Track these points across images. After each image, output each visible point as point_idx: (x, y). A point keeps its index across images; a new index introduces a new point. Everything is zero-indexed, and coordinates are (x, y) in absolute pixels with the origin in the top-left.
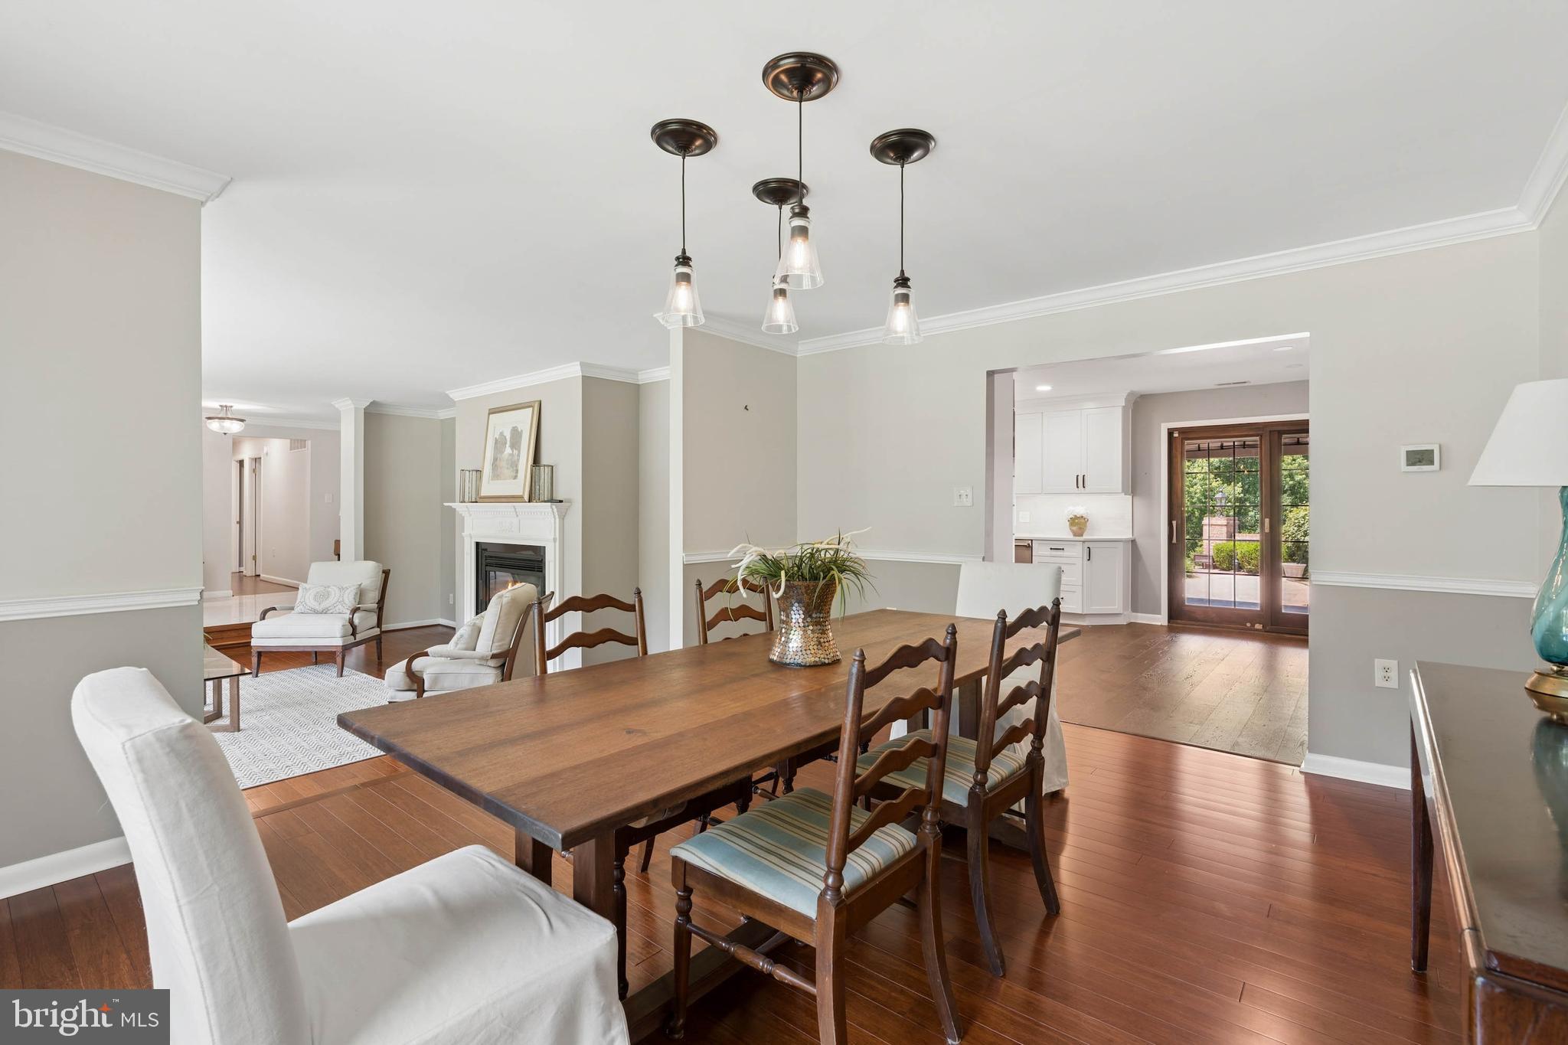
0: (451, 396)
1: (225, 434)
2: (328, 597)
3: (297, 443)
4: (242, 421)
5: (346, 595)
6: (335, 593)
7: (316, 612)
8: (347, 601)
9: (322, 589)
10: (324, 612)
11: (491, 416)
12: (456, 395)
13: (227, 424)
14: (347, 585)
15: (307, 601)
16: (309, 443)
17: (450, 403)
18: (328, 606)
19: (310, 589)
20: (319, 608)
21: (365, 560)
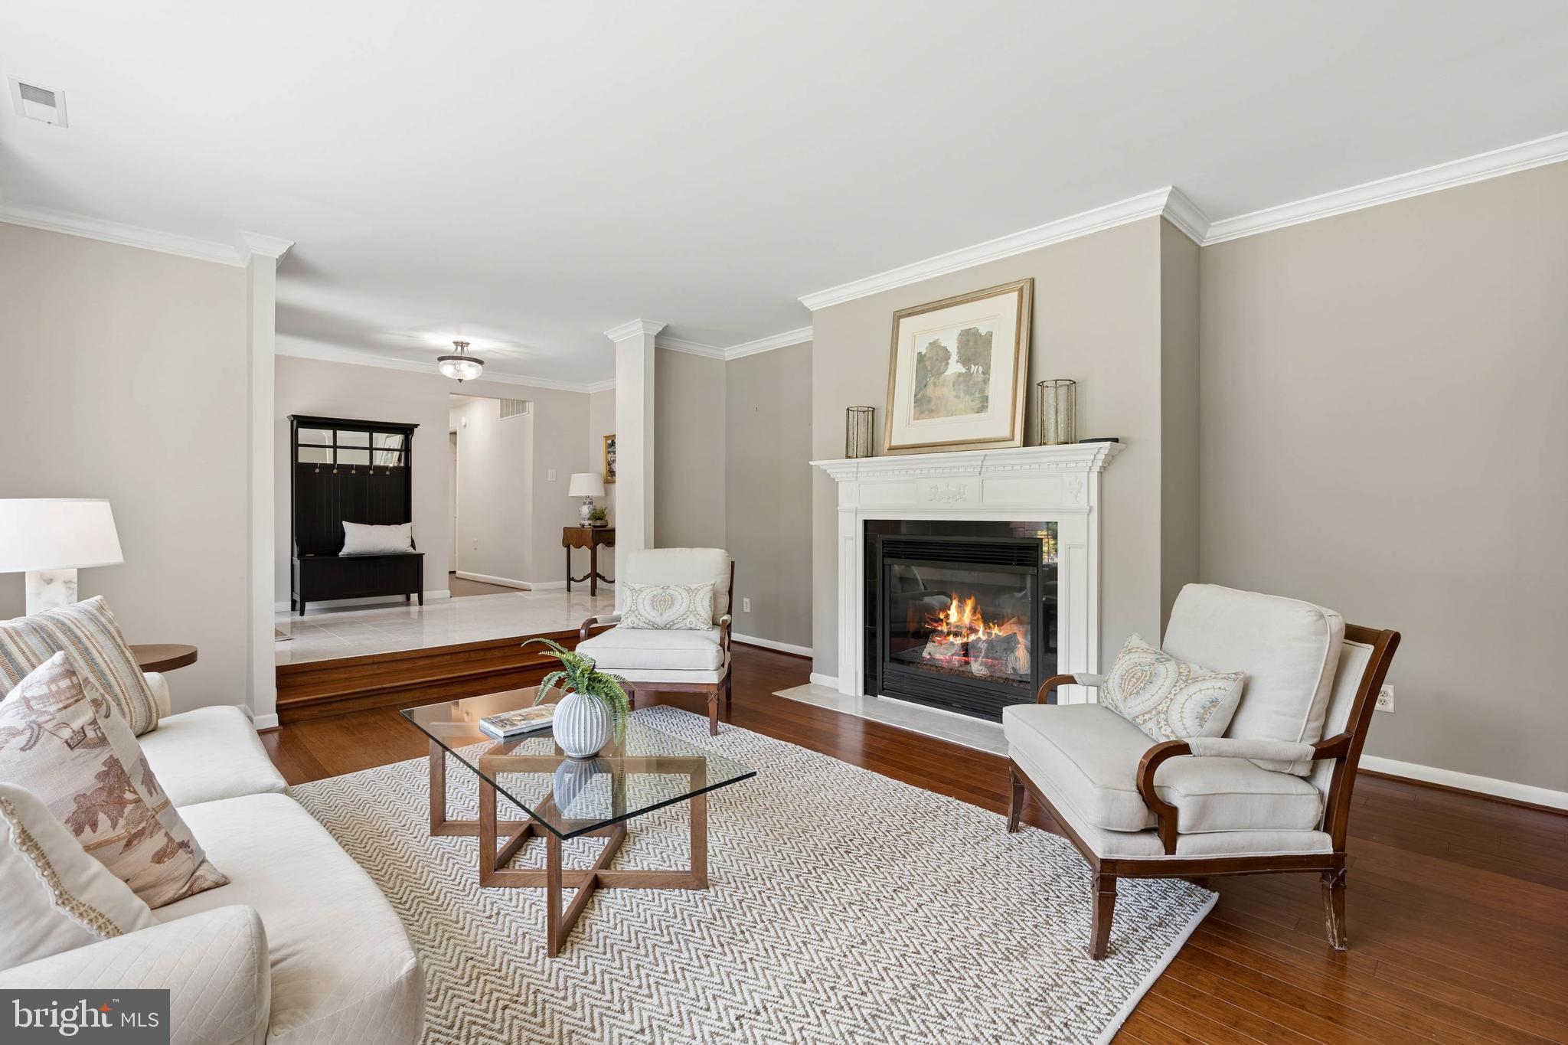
0: (806, 304)
1: (460, 380)
2: (673, 604)
3: (512, 405)
4: (480, 362)
5: (698, 600)
6: (681, 595)
7: (655, 627)
8: (700, 610)
9: (659, 591)
10: (667, 627)
11: (902, 320)
12: (814, 301)
13: (464, 365)
14: (695, 586)
15: (642, 611)
16: (530, 406)
17: (805, 316)
18: (673, 617)
19: (641, 591)
20: (661, 621)
21: (655, 548)
